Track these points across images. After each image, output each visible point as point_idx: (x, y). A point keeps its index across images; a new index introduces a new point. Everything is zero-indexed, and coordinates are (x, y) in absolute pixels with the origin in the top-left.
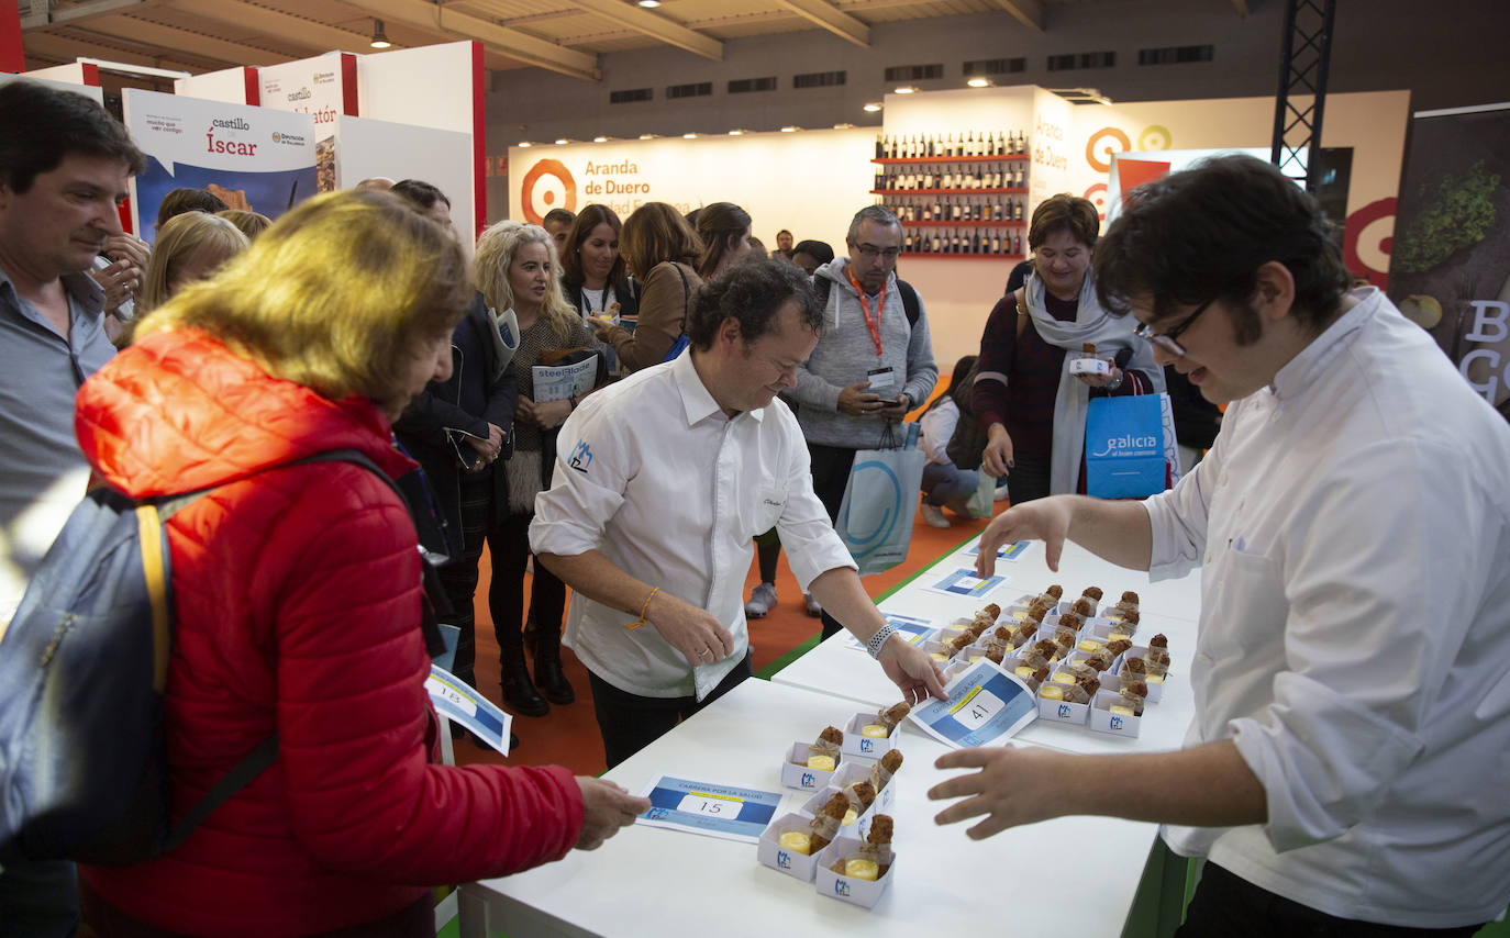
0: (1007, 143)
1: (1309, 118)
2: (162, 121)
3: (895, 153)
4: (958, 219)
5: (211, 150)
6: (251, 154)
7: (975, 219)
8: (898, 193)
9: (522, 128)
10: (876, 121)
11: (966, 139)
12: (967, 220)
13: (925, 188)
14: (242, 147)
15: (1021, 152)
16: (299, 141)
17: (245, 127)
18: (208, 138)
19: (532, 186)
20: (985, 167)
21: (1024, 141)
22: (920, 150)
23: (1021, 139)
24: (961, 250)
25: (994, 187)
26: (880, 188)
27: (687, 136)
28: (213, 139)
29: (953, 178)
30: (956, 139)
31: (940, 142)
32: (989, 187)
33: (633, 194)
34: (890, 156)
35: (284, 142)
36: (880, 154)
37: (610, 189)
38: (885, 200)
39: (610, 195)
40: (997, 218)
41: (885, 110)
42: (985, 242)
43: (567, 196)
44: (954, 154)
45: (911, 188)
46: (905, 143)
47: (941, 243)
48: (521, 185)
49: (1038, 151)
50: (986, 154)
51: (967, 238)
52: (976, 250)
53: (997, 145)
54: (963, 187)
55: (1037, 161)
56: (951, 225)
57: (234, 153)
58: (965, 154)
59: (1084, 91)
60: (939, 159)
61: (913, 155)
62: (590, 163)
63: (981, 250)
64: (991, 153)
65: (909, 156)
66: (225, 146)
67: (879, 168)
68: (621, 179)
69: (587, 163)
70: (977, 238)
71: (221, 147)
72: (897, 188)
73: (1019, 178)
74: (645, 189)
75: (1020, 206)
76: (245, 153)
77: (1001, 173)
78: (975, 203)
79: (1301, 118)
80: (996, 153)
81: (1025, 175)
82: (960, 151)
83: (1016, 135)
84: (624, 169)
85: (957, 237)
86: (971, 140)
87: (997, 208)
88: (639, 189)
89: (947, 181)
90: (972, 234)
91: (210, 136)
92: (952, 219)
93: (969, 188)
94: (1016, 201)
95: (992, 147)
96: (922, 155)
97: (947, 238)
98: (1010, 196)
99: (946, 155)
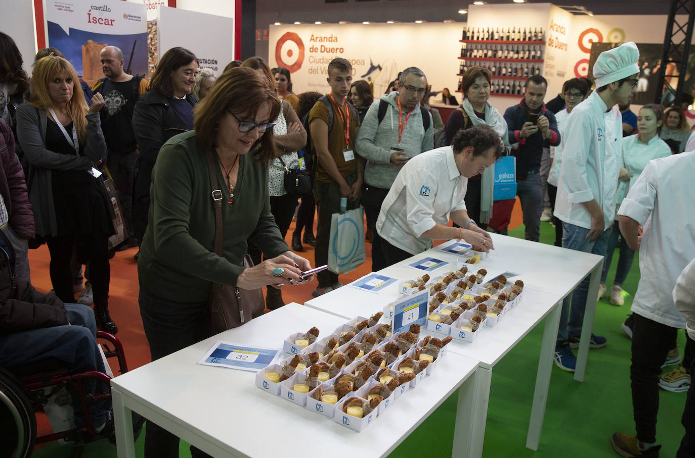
0: (533, 34)
1: (685, 29)
2: (63, 5)
3: (473, 37)
4: (504, 75)
5: (89, 22)
6: (112, 25)
7: (513, 76)
8: (473, 59)
9: (277, 14)
10: (464, 19)
11: (511, 31)
12: (509, 76)
13: (488, 57)
14: (106, 21)
15: (541, 40)
16: (138, 19)
17: (108, 10)
18: (88, 15)
19: (281, 47)
20: (521, 47)
21: (543, 33)
22: (486, 36)
23: (541, 32)
24: (505, 92)
25: (525, 58)
26: (464, 56)
27: (364, 23)
28: (91, 16)
29: (503, 52)
30: (506, 30)
31: (497, 32)
32: (522, 58)
33: (335, 53)
34: (470, 39)
35: (130, 19)
36: (465, 38)
37: (323, 50)
38: (466, 63)
39: (323, 54)
40: (526, 75)
41: (469, 14)
42: (518, 88)
43: (300, 52)
44: (505, 39)
45: (480, 57)
46: (478, 32)
47: (494, 88)
48: (275, 45)
49: (550, 40)
50: (521, 40)
51: (509, 85)
52: (513, 92)
53: (528, 35)
54: (509, 57)
55: (550, 45)
56: (501, 78)
57: (102, 24)
58: (510, 40)
59: (578, 8)
60: (497, 41)
61: (483, 39)
62: (313, 36)
63: (516, 92)
64: (524, 39)
65: (480, 39)
66: (97, 20)
67: (464, 45)
68: (329, 45)
69: (311, 36)
70: (514, 86)
71: (95, 21)
72: (473, 56)
73: (539, 54)
74: (341, 51)
75: (538, 69)
76: (108, 24)
77: (529, 51)
78: (514, 66)
79: (681, 29)
80: (527, 39)
81: (542, 52)
82: (508, 37)
83: (538, 30)
84: (330, 39)
85: (503, 85)
86: (514, 32)
87: (526, 70)
88: (338, 50)
89: (500, 54)
90: (512, 83)
91: (89, 14)
92: (502, 75)
93: (512, 58)
94: (536, 67)
95: (525, 36)
96: (487, 39)
97: (498, 85)
98: (533, 64)
99: (500, 39)
